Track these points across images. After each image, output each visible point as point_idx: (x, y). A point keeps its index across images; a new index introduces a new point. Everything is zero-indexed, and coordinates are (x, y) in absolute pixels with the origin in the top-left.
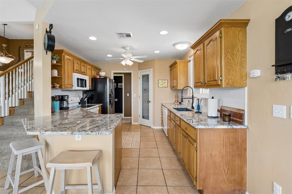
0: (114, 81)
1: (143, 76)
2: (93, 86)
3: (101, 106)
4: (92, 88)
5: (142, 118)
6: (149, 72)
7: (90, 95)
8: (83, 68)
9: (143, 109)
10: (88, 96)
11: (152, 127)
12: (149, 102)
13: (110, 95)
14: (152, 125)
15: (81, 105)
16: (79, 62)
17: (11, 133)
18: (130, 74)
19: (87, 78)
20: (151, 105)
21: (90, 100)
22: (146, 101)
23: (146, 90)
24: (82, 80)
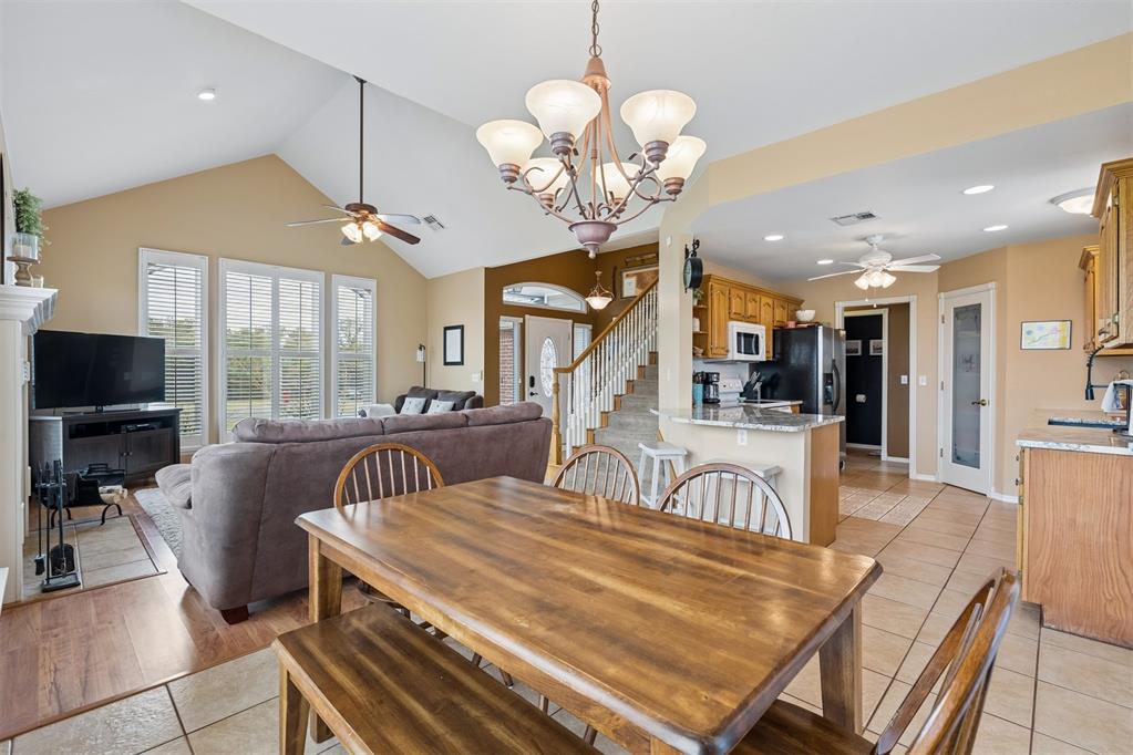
0: (843, 333)
1: (959, 313)
2: (778, 350)
3: (800, 405)
4: (774, 356)
5: (953, 461)
6: (985, 296)
7: (769, 377)
8: (750, 306)
9: (955, 431)
10: (763, 378)
11: (992, 494)
12: (979, 403)
13: (828, 378)
14: (993, 489)
15: (744, 399)
16: (742, 294)
17: (622, 440)
18: (906, 306)
19: (760, 330)
20: (987, 416)
21: (769, 392)
22: (968, 402)
23: (967, 362)
24: (748, 336)
